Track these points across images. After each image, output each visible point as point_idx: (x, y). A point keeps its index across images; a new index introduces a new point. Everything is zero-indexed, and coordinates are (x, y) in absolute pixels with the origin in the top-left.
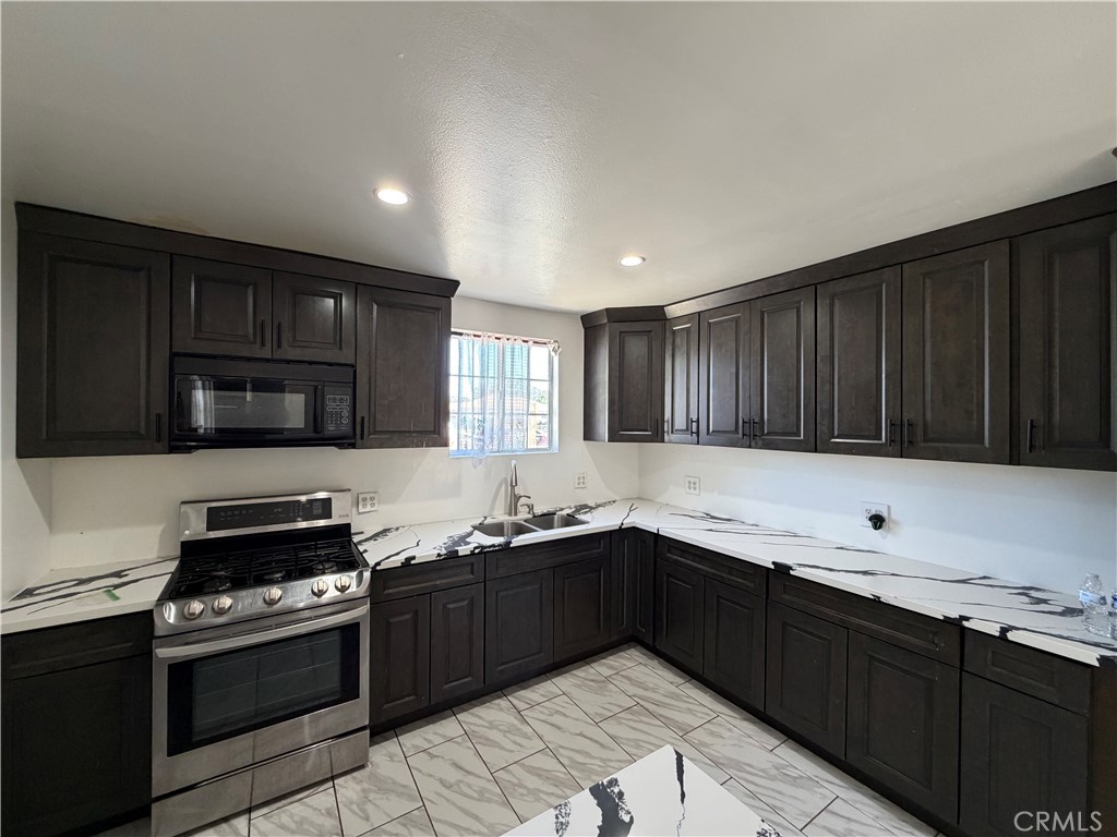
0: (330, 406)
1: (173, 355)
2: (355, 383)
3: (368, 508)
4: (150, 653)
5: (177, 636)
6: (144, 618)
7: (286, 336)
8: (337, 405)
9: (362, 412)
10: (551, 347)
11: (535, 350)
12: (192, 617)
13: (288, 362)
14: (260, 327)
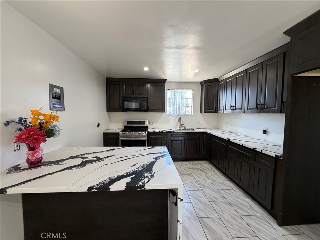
0: (143, 105)
1: (122, 97)
2: (147, 100)
3: (152, 124)
4: (119, 138)
5: (122, 136)
6: (118, 133)
7: (137, 93)
8: (145, 104)
9: (149, 105)
10: (192, 90)
11: (188, 92)
12: (124, 134)
13: (137, 97)
14: (133, 92)
